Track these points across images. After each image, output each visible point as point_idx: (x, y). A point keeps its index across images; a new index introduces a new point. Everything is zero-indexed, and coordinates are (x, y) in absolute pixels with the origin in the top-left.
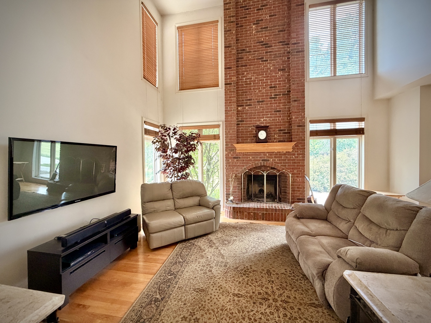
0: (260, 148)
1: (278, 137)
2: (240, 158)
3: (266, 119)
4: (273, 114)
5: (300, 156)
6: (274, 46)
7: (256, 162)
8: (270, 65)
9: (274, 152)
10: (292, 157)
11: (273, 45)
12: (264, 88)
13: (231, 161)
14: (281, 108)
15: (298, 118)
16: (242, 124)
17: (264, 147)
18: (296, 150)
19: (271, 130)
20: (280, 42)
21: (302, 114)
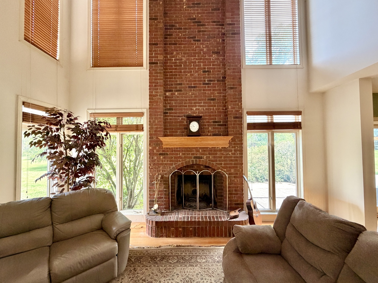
0: (192, 142)
1: (212, 130)
2: (167, 154)
3: (199, 109)
4: (206, 103)
5: (238, 152)
6: (208, 25)
7: (188, 160)
8: (203, 46)
9: (207, 148)
10: (229, 153)
11: (206, 24)
12: (196, 72)
13: (156, 158)
14: (216, 96)
15: (234, 108)
16: (170, 113)
17: (197, 141)
18: (233, 146)
19: (204, 121)
20: (214, 22)
21: (239, 103)
